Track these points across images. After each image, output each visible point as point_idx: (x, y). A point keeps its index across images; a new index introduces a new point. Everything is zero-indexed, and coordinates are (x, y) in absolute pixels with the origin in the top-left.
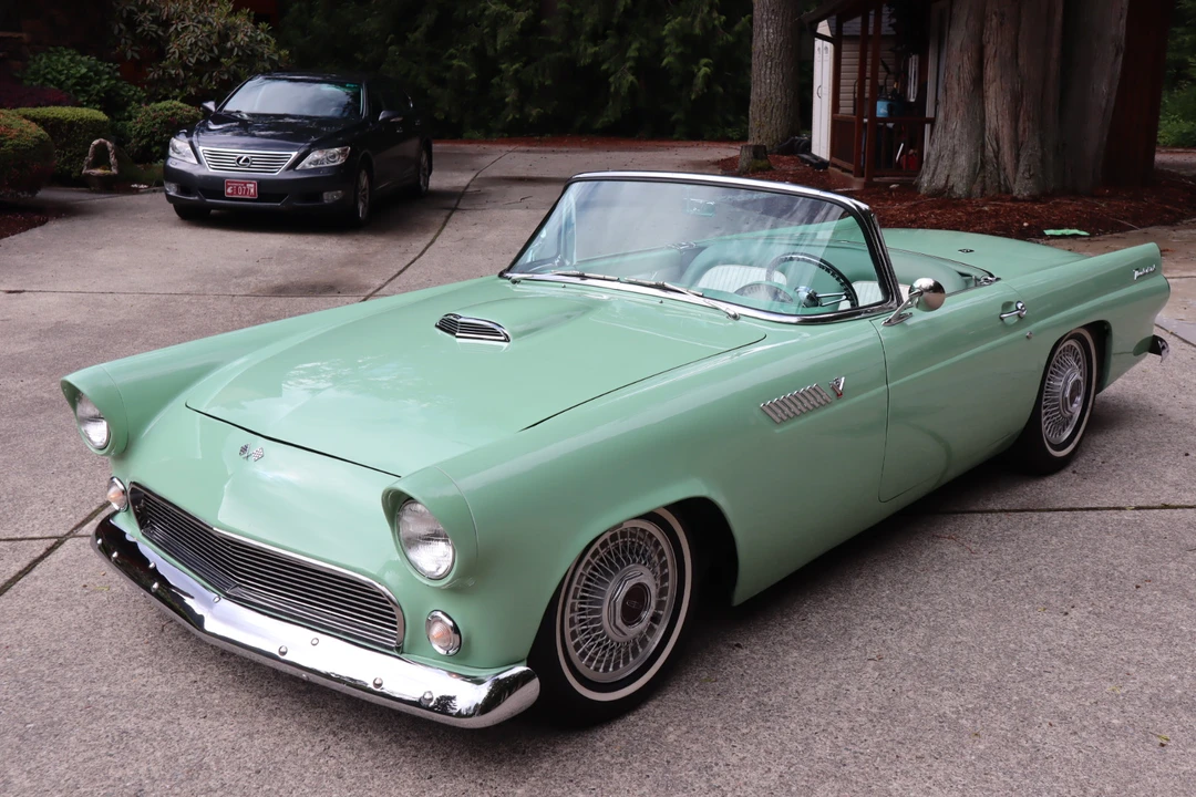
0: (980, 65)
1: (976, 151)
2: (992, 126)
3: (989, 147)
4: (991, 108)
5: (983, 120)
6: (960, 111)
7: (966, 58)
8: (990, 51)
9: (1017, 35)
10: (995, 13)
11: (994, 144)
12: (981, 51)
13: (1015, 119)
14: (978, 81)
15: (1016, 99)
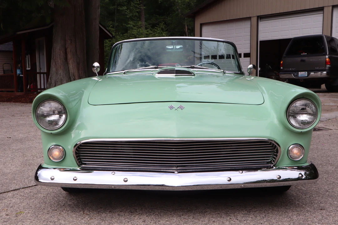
0: (66, 54)
1: (68, 79)
2: (72, 72)
3: (72, 78)
4: (71, 66)
5: (69, 70)
6: (62, 68)
7: (61, 52)
8: (68, 50)
9: (76, 46)
10: (69, 39)
11: (73, 77)
12: (66, 50)
13: (78, 70)
14: (66, 59)
15: (78, 64)
